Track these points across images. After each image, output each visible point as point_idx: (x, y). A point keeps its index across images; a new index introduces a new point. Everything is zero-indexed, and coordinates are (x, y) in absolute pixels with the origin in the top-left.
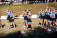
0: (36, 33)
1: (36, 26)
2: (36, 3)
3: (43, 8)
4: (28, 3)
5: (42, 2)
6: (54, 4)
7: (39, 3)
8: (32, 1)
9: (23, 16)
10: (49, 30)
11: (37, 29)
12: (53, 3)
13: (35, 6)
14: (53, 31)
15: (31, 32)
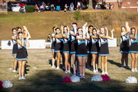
0: (42, 88)
1: (42, 69)
2: (42, 10)
3: (59, 23)
4: (21, 11)
5: (58, 7)
6: (88, 15)
7: (50, 10)
8: (32, 6)
9: (9, 44)
10: (75, 80)
11: (44, 77)
12: (85, 11)
13: (40, 18)
14: (84, 82)
15: (29, 84)
